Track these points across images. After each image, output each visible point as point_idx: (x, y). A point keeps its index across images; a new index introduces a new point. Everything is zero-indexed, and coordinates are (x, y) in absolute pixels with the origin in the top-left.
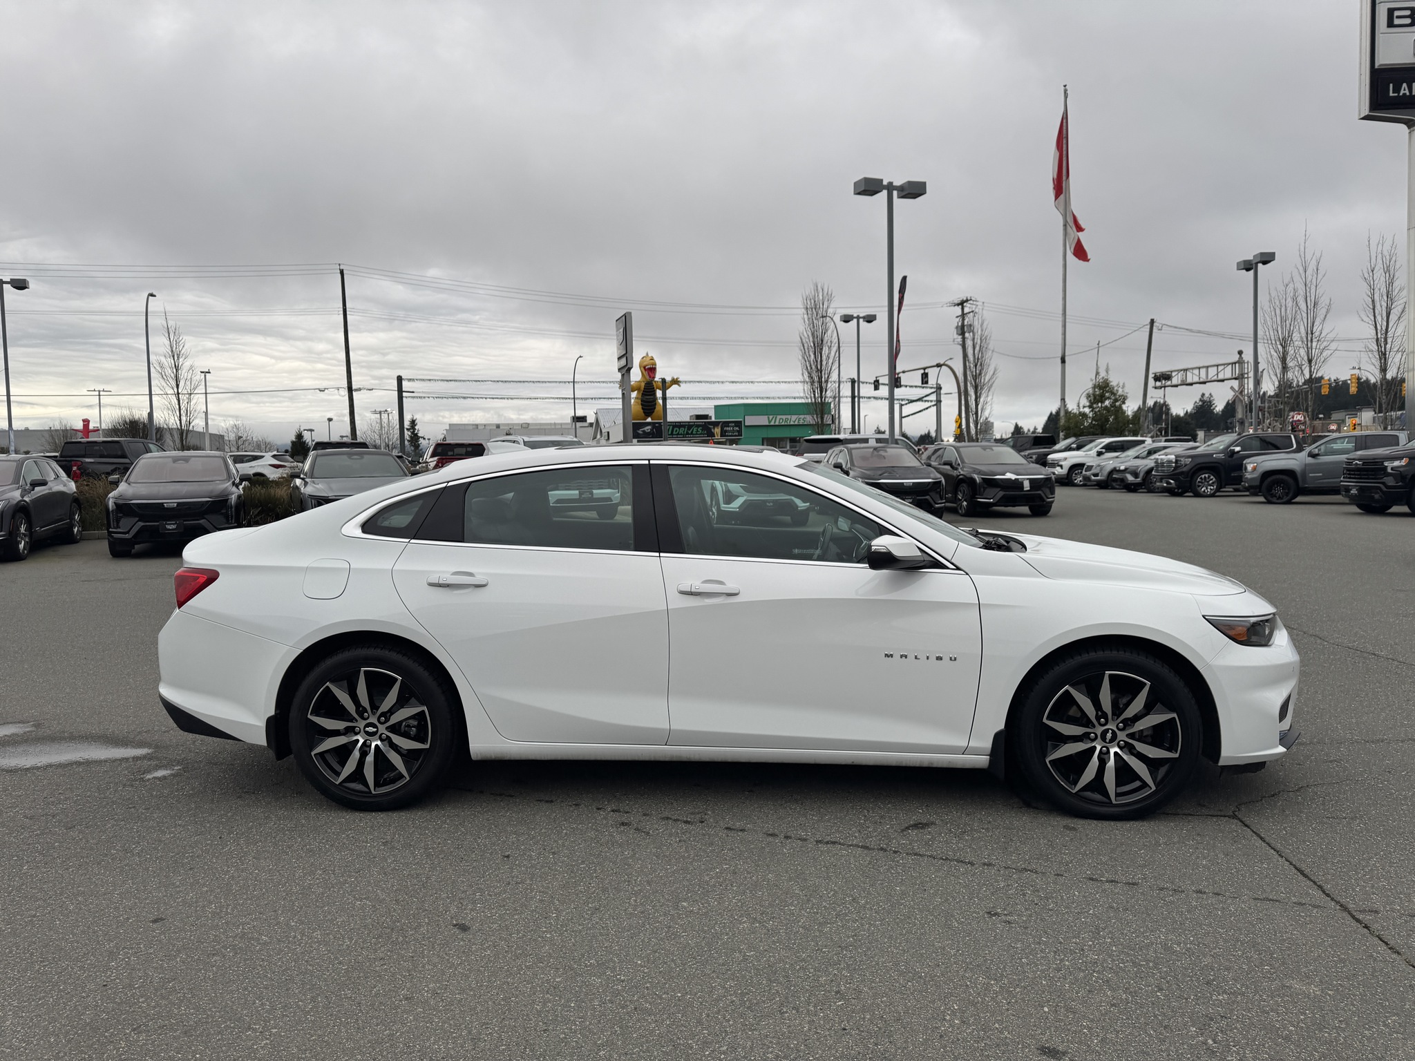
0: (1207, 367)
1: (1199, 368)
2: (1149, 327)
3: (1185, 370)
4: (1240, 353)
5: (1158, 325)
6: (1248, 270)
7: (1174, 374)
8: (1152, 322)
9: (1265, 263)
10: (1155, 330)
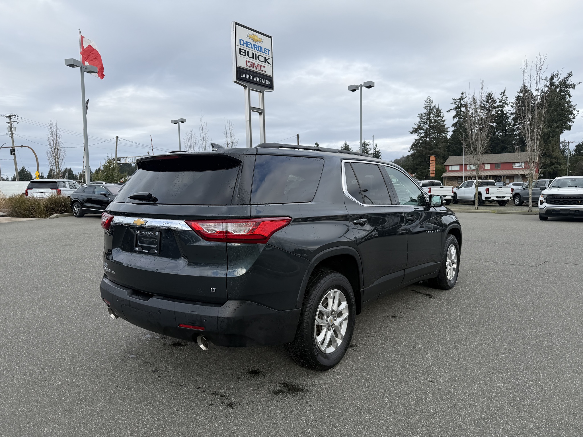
0: (136, 157)
1: (132, 157)
2: (116, 139)
3: (127, 157)
4: (148, 153)
5: (119, 139)
6: (175, 124)
7: (121, 159)
8: (117, 137)
9: (183, 122)
10: (118, 140)
